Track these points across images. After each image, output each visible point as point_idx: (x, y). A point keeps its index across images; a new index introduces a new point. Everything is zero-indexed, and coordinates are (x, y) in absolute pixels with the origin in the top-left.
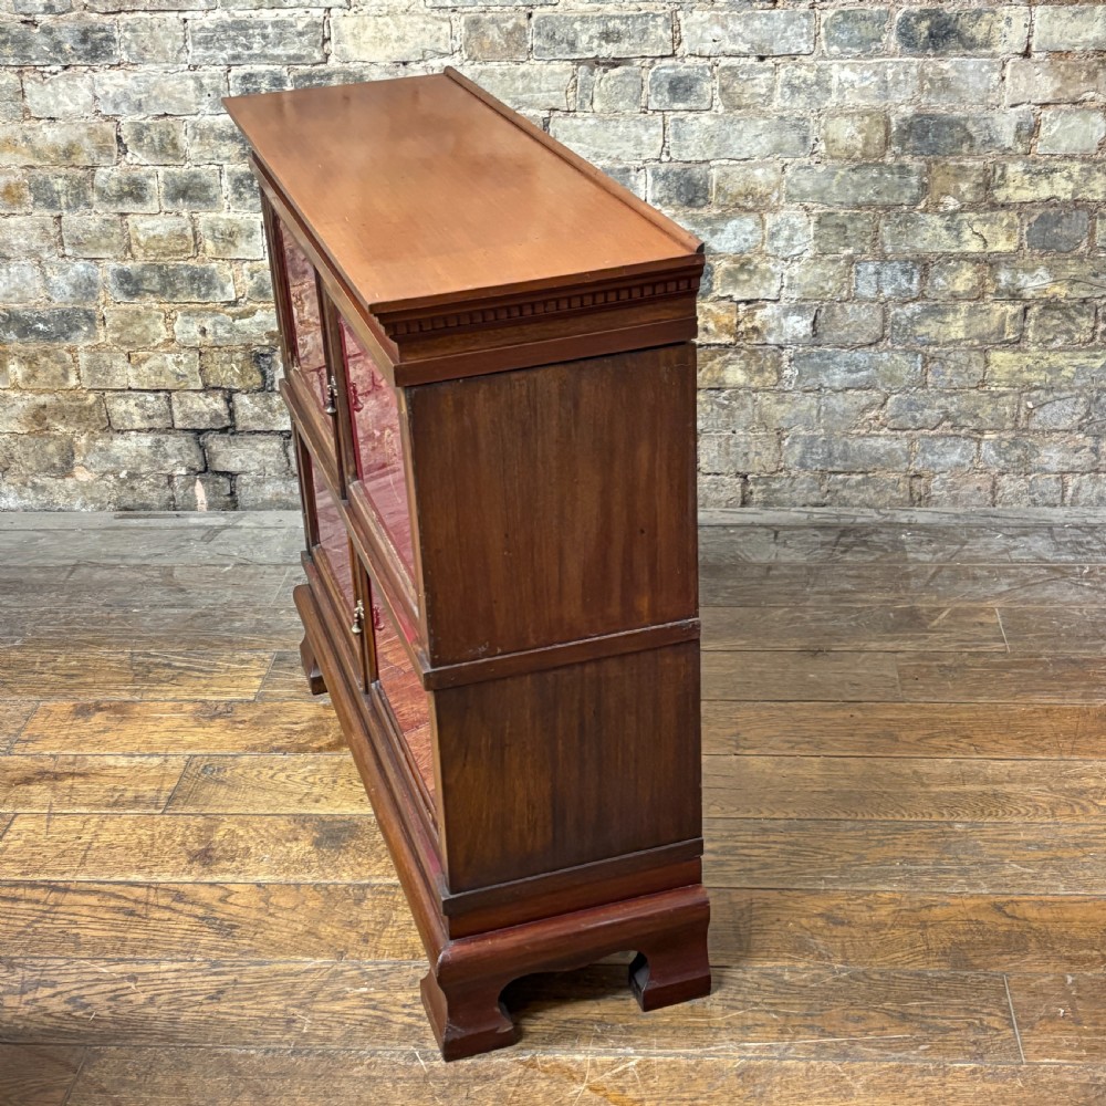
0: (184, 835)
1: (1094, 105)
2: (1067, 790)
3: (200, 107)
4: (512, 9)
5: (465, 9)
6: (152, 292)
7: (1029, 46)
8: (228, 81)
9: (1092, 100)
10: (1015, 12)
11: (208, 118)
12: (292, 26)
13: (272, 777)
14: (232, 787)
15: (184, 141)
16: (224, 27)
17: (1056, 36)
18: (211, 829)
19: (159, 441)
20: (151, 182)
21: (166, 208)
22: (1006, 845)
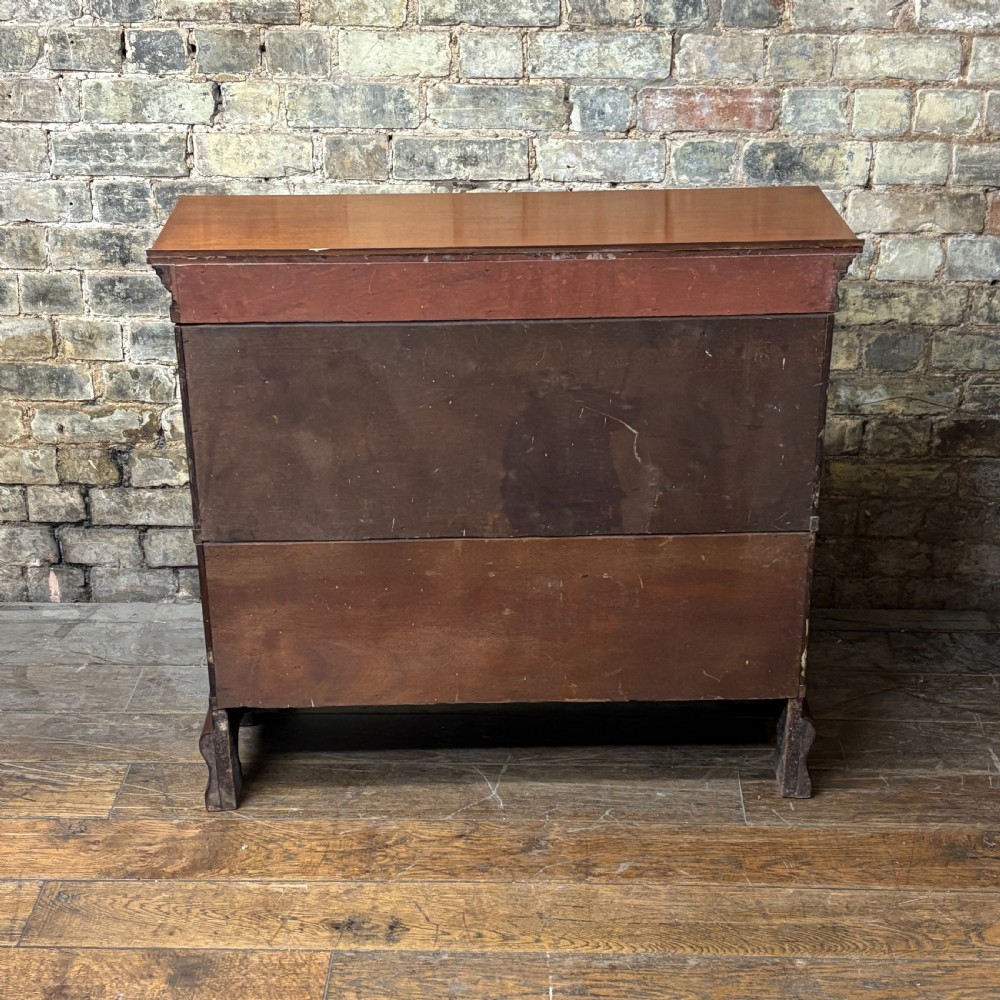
0: (39, 971)
1: (931, 235)
2: (902, 923)
3: (62, 215)
4: (373, 131)
5: (327, 130)
6: (10, 390)
7: (869, 180)
8: (90, 191)
9: (930, 230)
10: (857, 147)
11: (69, 225)
12: (155, 141)
13: (126, 906)
14: (87, 917)
15: (45, 246)
16: (86, 139)
17: (896, 170)
18: (66, 964)
19: (13, 533)
20: (11, 285)
21: (25, 311)
22: (844, 984)
